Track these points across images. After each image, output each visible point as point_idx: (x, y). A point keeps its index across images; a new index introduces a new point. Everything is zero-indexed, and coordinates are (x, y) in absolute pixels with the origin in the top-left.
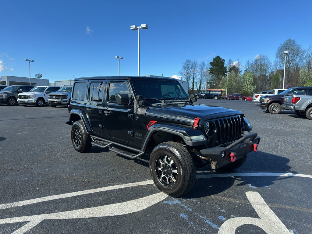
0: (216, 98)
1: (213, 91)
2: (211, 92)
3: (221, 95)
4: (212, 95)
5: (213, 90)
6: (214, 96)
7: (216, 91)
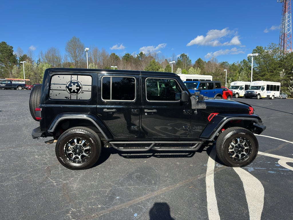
0: (20, 88)
1: (15, 81)
2: (13, 82)
3: (25, 85)
4: (15, 85)
5: (16, 79)
6: (18, 86)
7: (19, 81)
